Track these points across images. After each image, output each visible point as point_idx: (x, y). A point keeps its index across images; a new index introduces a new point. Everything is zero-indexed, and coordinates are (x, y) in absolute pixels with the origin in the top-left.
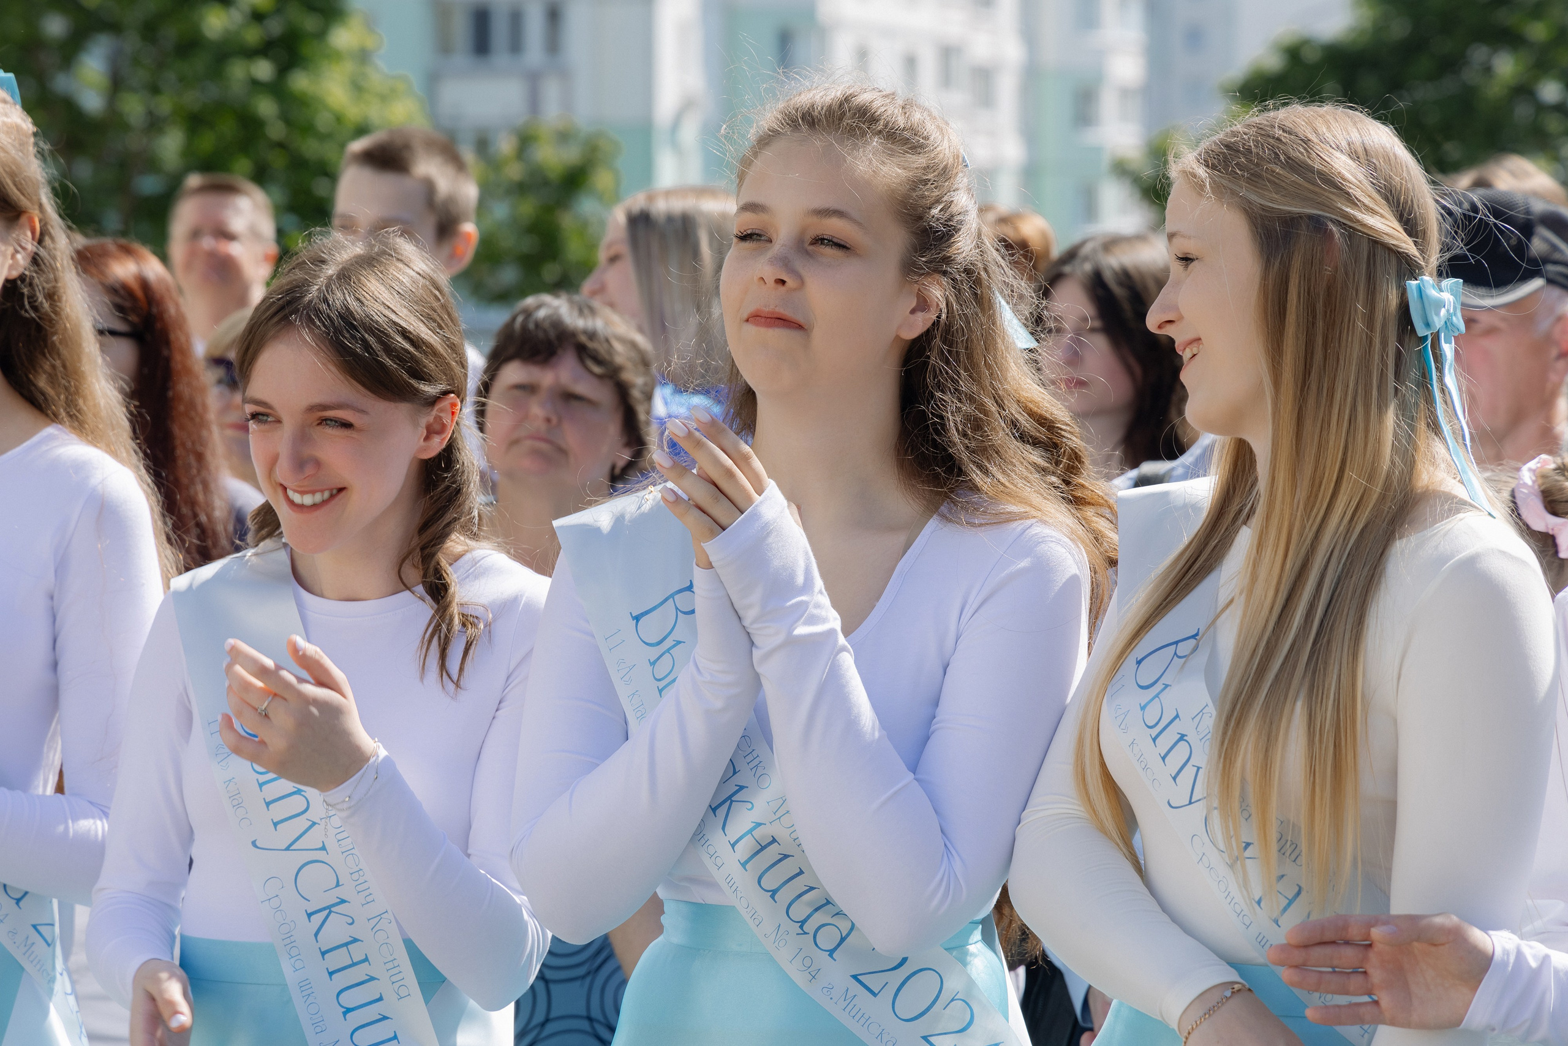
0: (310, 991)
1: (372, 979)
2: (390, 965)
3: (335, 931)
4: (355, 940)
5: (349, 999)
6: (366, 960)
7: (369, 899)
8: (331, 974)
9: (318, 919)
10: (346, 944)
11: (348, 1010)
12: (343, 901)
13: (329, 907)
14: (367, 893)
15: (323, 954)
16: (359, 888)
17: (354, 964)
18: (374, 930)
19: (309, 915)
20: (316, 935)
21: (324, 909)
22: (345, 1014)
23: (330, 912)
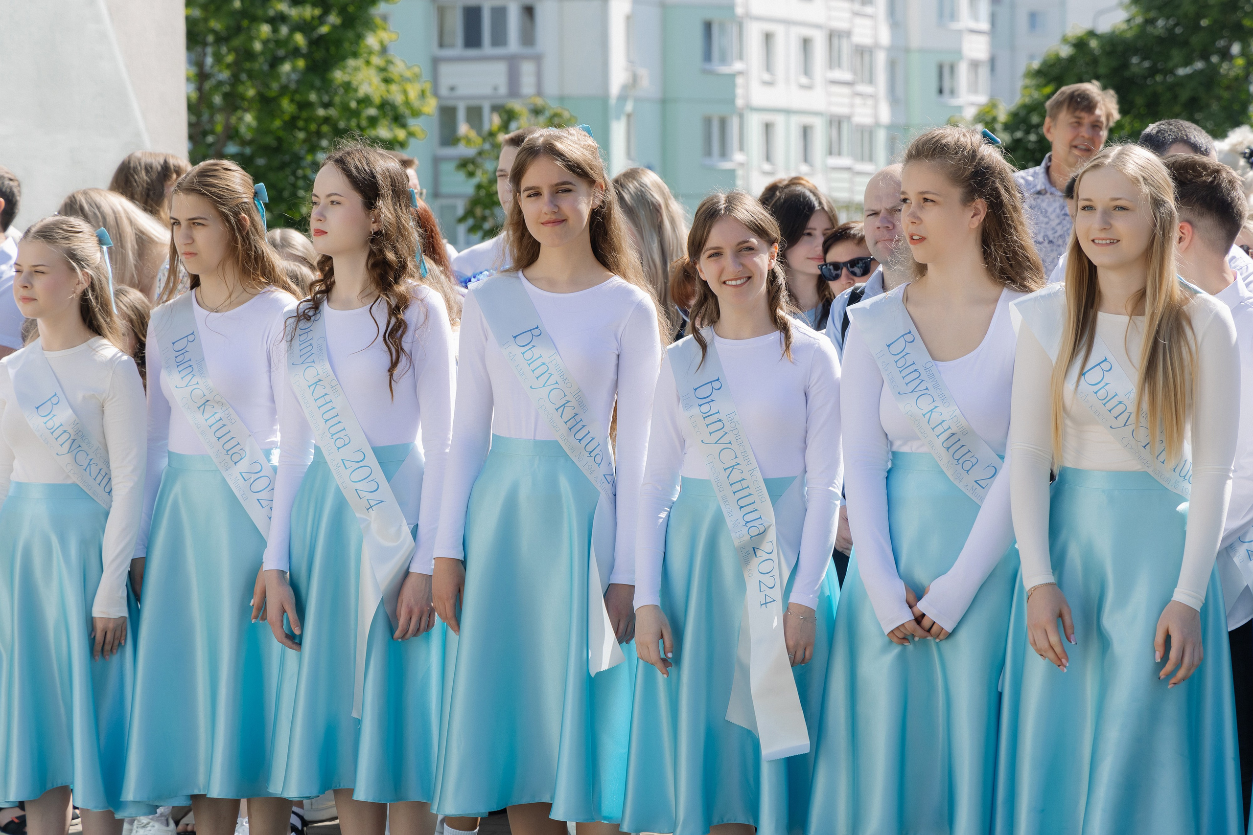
0: (726, 500)
1: (751, 494)
2: (758, 489)
3: (736, 476)
4: (744, 479)
5: (742, 503)
6: (748, 487)
7: (749, 463)
8: (734, 493)
9: (728, 471)
10: (740, 481)
11: (742, 507)
12: (738, 464)
13: (733, 466)
14: (748, 460)
15: (731, 485)
16: (745, 459)
17: (743, 489)
18: (751, 475)
19: (725, 470)
20: (728, 477)
21: (731, 467)
22: (740, 508)
23: (733, 468)
